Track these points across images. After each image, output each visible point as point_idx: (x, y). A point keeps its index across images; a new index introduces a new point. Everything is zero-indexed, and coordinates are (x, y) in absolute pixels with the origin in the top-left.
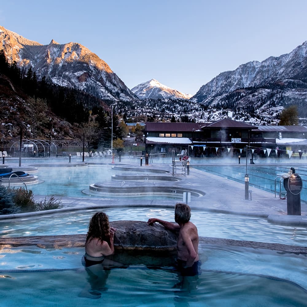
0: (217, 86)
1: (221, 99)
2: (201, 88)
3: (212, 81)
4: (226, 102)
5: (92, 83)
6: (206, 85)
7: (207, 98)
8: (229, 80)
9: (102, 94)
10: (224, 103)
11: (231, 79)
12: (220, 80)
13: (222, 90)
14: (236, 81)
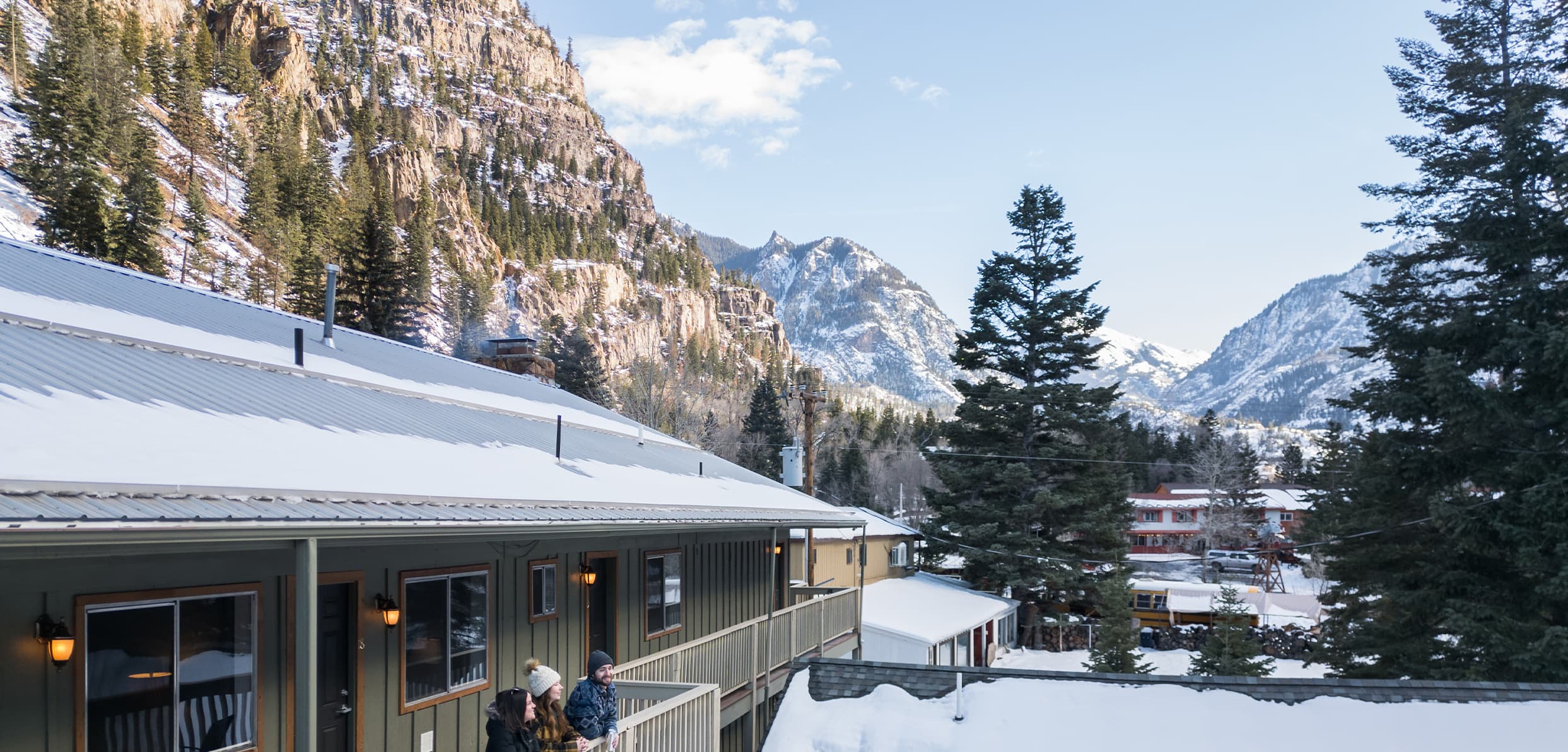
0: (1281, 331)
1: (1266, 386)
2: (1226, 337)
3: (1267, 312)
4: (1279, 394)
5: (891, 356)
6: (1245, 325)
7: (1243, 369)
8: (1324, 308)
9: (918, 385)
10: (1273, 396)
11: (1328, 305)
12: (1293, 308)
13: (1296, 342)
14: (1345, 311)
